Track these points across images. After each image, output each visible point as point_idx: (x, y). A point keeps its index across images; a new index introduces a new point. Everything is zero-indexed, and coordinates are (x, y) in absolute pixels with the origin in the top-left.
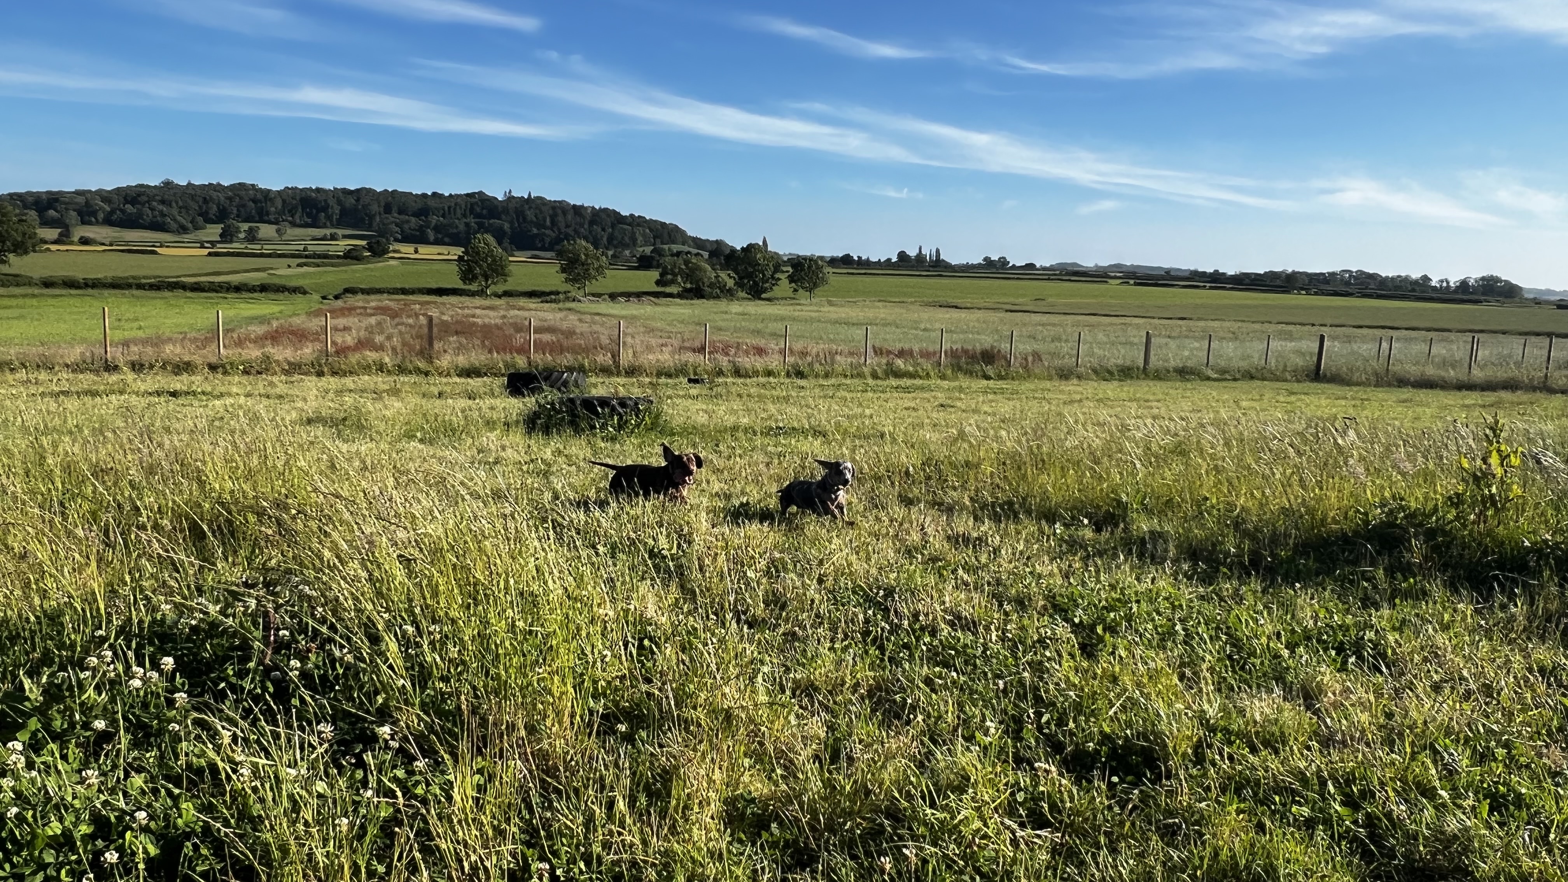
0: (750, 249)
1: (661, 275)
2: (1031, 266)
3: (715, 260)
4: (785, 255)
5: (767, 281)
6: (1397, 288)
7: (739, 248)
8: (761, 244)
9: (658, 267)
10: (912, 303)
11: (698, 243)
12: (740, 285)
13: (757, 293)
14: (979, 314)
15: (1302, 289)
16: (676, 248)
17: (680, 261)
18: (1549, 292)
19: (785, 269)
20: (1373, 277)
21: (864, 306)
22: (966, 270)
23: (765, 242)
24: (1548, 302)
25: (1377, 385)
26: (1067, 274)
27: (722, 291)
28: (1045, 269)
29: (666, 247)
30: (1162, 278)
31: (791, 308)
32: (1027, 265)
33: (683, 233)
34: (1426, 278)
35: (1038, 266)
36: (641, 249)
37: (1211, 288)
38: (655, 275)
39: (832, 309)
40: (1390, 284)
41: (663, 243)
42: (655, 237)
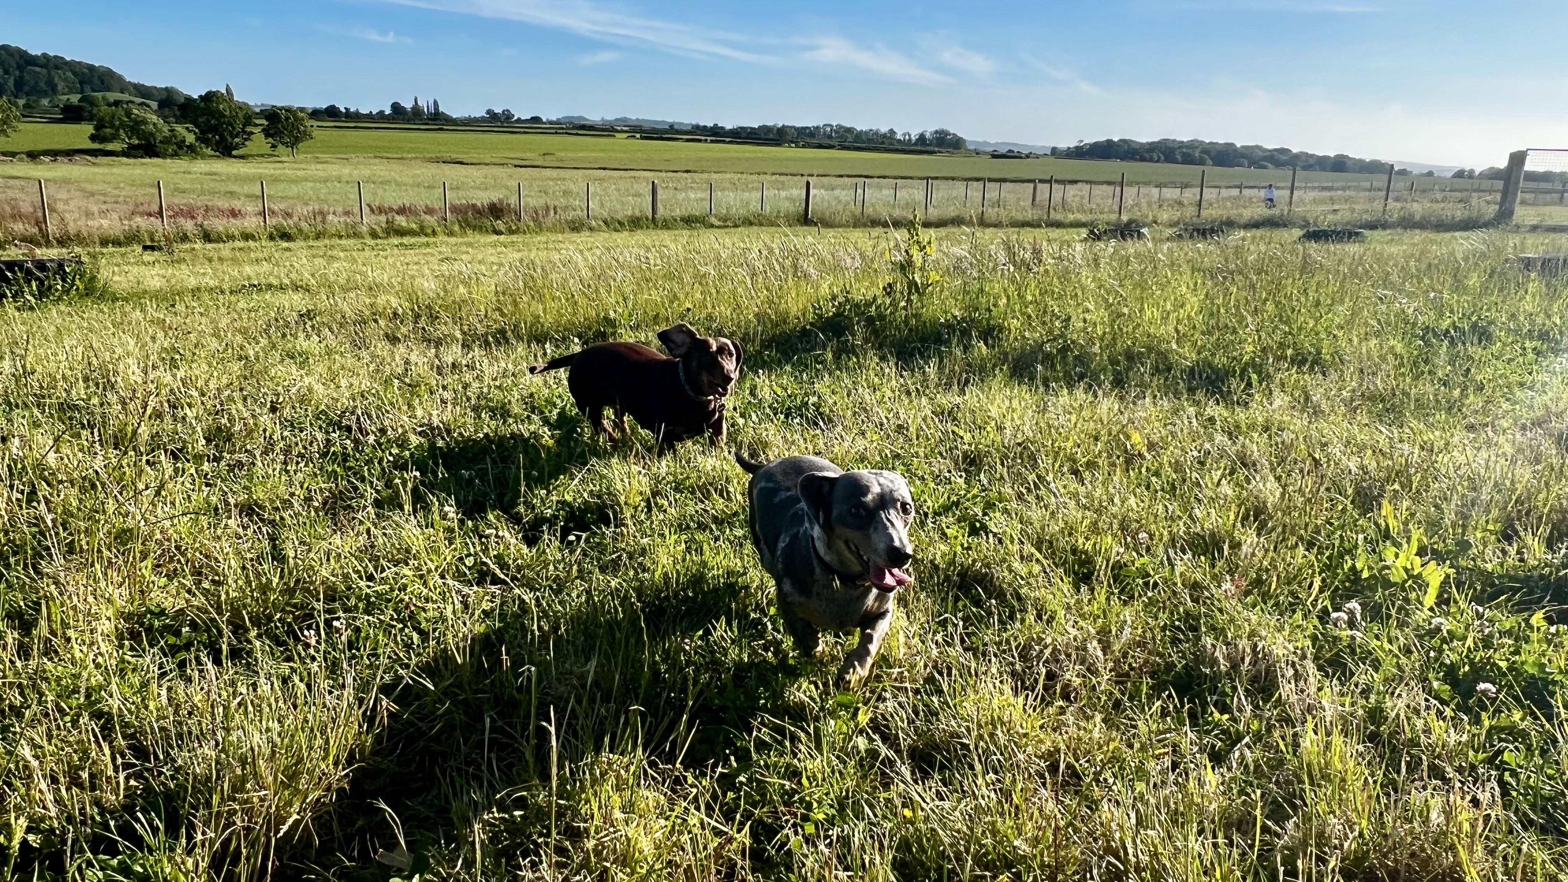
0: (209, 97)
1: (97, 128)
2: (536, 120)
3: (166, 111)
4: (257, 106)
5: (237, 136)
6: (869, 140)
7: (196, 97)
8: (224, 91)
9: (90, 119)
10: (411, 159)
11: (143, 92)
12: (203, 139)
13: (226, 150)
14: (486, 170)
15: (792, 142)
16: (112, 96)
17: (120, 112)
18: (986, 143)
19: (258, 122)
20: (849, 130)
21: (358, 163)
22: (468, 124)
23: (228, 89)
24: (985, 153)
25: (855, 226)
26: (573, 128)
27: (181, 148)
28: (551, 123)
29: (99, 95)
30: (666, 131)
31: (269, 165)
32: (532, 118)
33: (120, 78)
34: (892, 132)
35: (544, 120)
36: (65, 97)
37: (712, 142)
38: (88, 129)
39: (319, 166)
40: (864, 138)
41: (94, 91)
42: (82, 83)
